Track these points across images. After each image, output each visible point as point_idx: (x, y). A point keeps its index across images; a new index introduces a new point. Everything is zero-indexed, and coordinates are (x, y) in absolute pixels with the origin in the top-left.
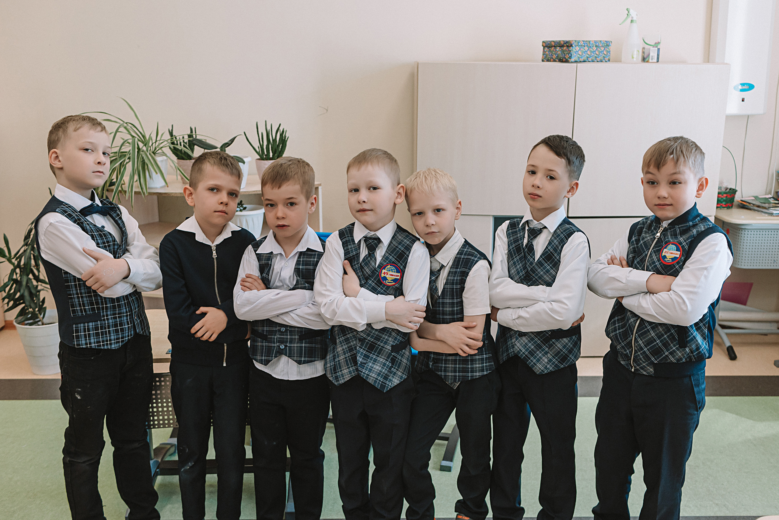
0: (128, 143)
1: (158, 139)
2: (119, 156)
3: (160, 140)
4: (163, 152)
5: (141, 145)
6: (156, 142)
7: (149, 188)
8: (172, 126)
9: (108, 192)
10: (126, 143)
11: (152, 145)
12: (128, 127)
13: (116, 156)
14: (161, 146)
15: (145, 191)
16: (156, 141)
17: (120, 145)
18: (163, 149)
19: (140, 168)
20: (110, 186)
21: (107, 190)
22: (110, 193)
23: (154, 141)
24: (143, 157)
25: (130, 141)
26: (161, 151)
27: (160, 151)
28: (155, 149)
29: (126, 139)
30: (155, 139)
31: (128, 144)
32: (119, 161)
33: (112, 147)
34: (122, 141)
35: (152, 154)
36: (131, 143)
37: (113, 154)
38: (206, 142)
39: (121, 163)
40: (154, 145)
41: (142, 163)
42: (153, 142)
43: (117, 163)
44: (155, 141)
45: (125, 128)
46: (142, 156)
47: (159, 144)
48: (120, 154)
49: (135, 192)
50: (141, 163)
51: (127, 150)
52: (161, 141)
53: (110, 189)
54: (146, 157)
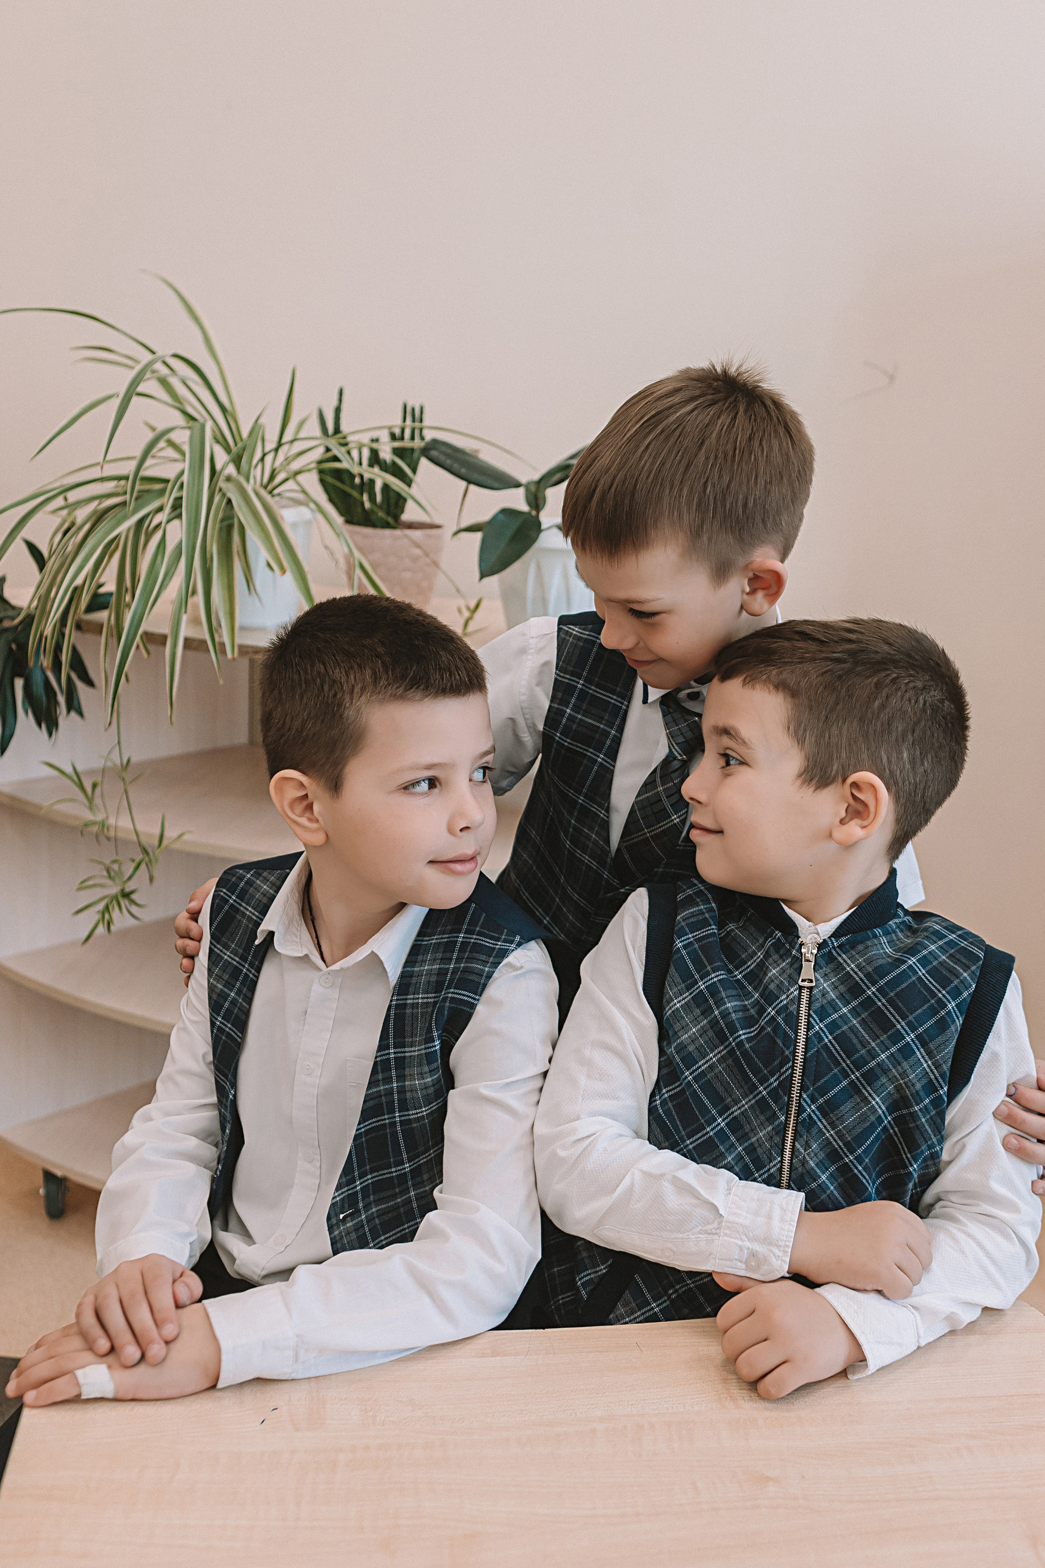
0: (171, 444)
1: (287, 437)
2: (135, 495)
3: (292, 442)
4: (304, 492)
5: (221, 457)
6: (276, 450)
7: (243, 629)
8: (341, 393)
9: (79, 634)
10: (162, 444)
11: (262, 459)
12: (175, 382)
13: (125, 493)
14: (295, 466)
15: (226, 640)
16: (280, 445)
17: (138, 453)
18: (300, 478)
19: (214, 549)
20: (90, 609)
21: (79, 626)
22: (89, 637)
23: (270, 445)
24: (229, 501)
25: (182, 437)
26: (296, 487)
27: (290, 485)
28: (272, 477)
29: (161, 427)
30: (276, 438)
31: (171, 453)
32: (135, 511)
33: (109, 457)
34: (150, 436)
35: (264, 493)
36: (186, 448)
37: (113, 484)
38: (476, 458)
39: (141, 522)
40: (269, 459)
41: (221, 529)
42: (267, 449)
43: (125, 518)
44: (274, 445)
45: (164, 382)
46: (224, 495)
47: (288, 460)
48: (138, 487)
49: (187, 640)
50: (217, 526)
51: (169, 471)
52: (298, 447)
53: (89, 623)
54: (243, 504)
